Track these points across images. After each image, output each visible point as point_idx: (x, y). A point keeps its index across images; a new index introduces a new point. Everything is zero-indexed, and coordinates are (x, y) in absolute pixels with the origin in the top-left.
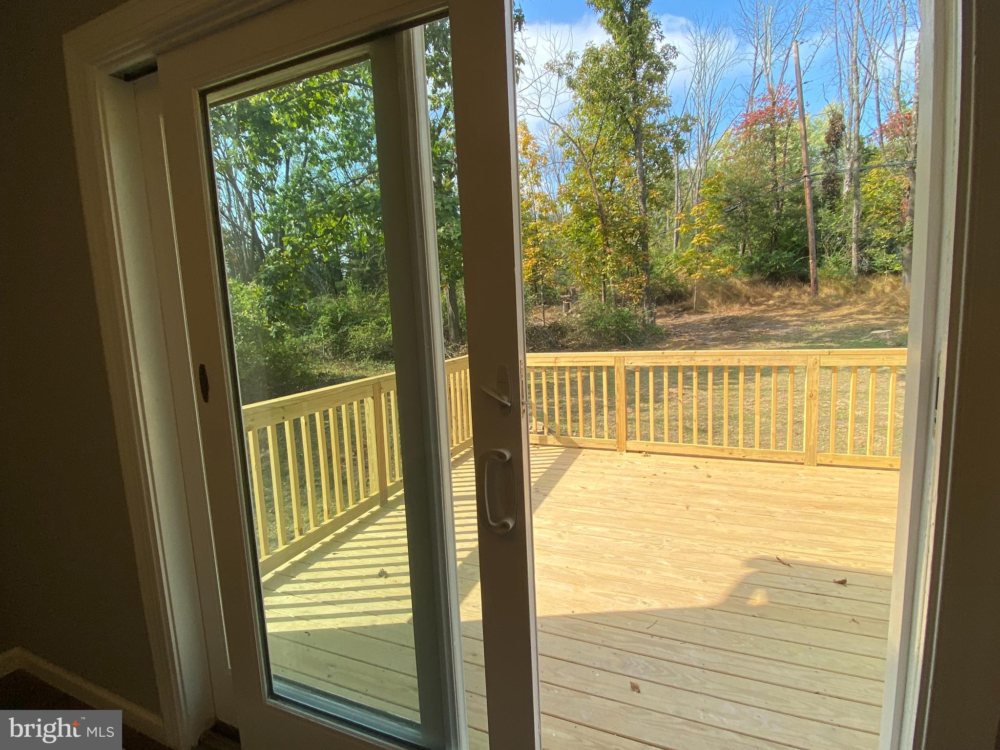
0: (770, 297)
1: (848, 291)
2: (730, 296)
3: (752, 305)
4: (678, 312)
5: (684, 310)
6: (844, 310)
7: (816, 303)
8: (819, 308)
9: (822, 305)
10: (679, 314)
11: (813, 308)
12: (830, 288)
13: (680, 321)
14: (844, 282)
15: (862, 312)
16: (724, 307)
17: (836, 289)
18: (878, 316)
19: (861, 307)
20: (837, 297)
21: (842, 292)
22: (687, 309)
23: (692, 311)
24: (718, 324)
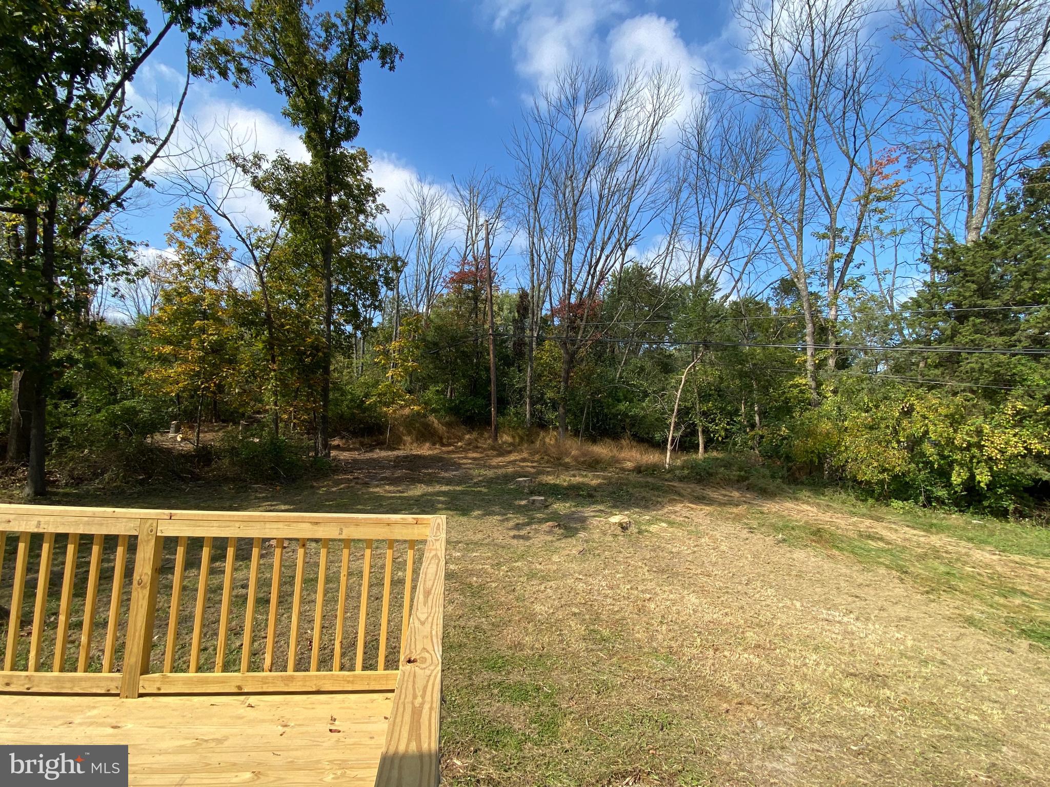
0: (460, 439)
1: (522, 439)
2: (426, 434)
3: (443, 445)
4: (371, 446)
5: (377, 445)
6: (512, 457)
7: (493, 448)
8: (495, 453)
9: (497, 450)
10: (371, 448)
11: (489, 453)
12: (508, 435)
13: (369, 455)
14: (520, 432)
15: (524, 460)
16: (415, 445)
17: (513, 437)
18: (535, 464)
19: (525, 455)
20: (511, 444)
21: (517, 440)
22: (381, 445)
23: (385, 446)
24: (399, 462)
